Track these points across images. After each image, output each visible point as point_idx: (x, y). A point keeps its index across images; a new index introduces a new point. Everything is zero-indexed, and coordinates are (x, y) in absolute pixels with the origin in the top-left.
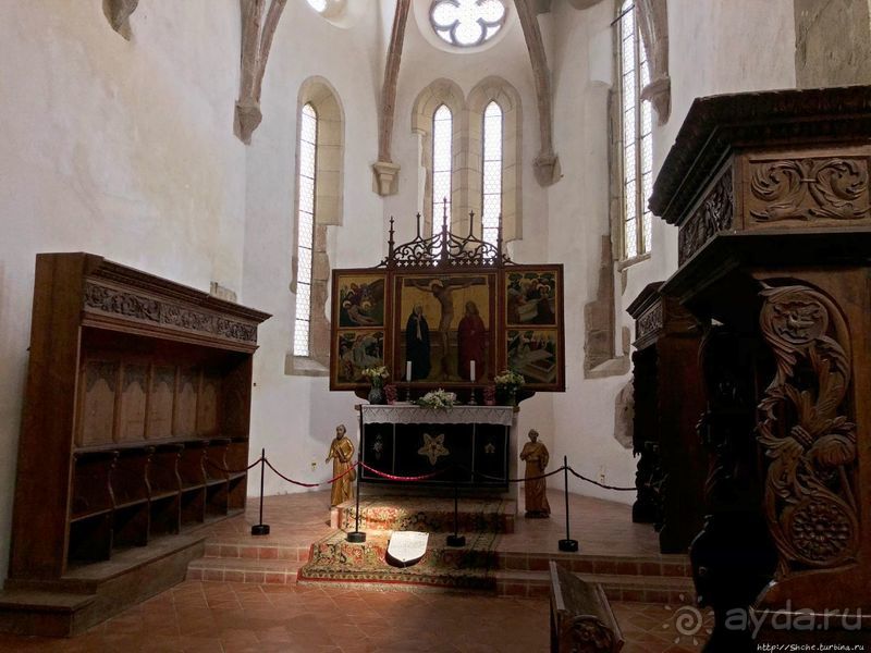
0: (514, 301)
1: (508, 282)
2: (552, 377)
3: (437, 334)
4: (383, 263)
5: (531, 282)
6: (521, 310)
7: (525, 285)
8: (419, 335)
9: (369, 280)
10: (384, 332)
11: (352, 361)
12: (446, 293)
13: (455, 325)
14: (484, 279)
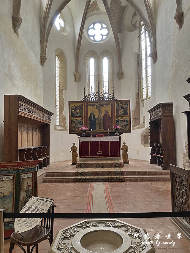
0: (118, 110)
1: (116, 105)
2: (127, 129)
3: (98, 119)
4: (82, 100)
5: (122, 104)
6: (119, 112)
7: (120, 105)
8: (93, 119)
9: (79, 104)
10: (83, 118)
11: (75, 126)
12: (100, 108)
13: (102, 116)
14: (110, 104)
